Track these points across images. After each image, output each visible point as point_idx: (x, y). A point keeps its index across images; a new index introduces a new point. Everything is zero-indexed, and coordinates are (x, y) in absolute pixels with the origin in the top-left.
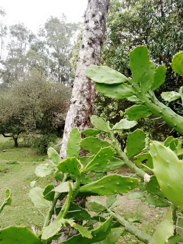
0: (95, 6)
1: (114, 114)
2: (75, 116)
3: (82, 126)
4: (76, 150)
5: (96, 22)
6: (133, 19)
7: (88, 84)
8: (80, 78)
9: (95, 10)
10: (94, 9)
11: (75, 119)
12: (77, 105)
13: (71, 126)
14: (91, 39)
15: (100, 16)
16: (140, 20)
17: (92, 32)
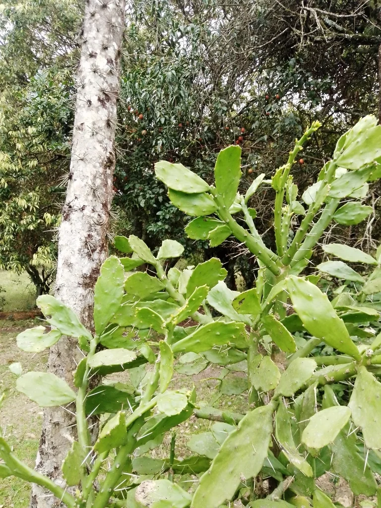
0: (106, 30)
1: (32, 220)
2: (86, 235)
3: (98, 253)
4: (115, 295)
5: (110, 61)
6: (66, 12)
7: (103, 176)
8: (89, 163)
9: (107, 36)
10: (104, 34)
11: (86, 241)
12: (88, 215)
13: (79, 253)
14: (103, 91)
15: (115, 50)
16: (82, 20)
17: (104, 78)
